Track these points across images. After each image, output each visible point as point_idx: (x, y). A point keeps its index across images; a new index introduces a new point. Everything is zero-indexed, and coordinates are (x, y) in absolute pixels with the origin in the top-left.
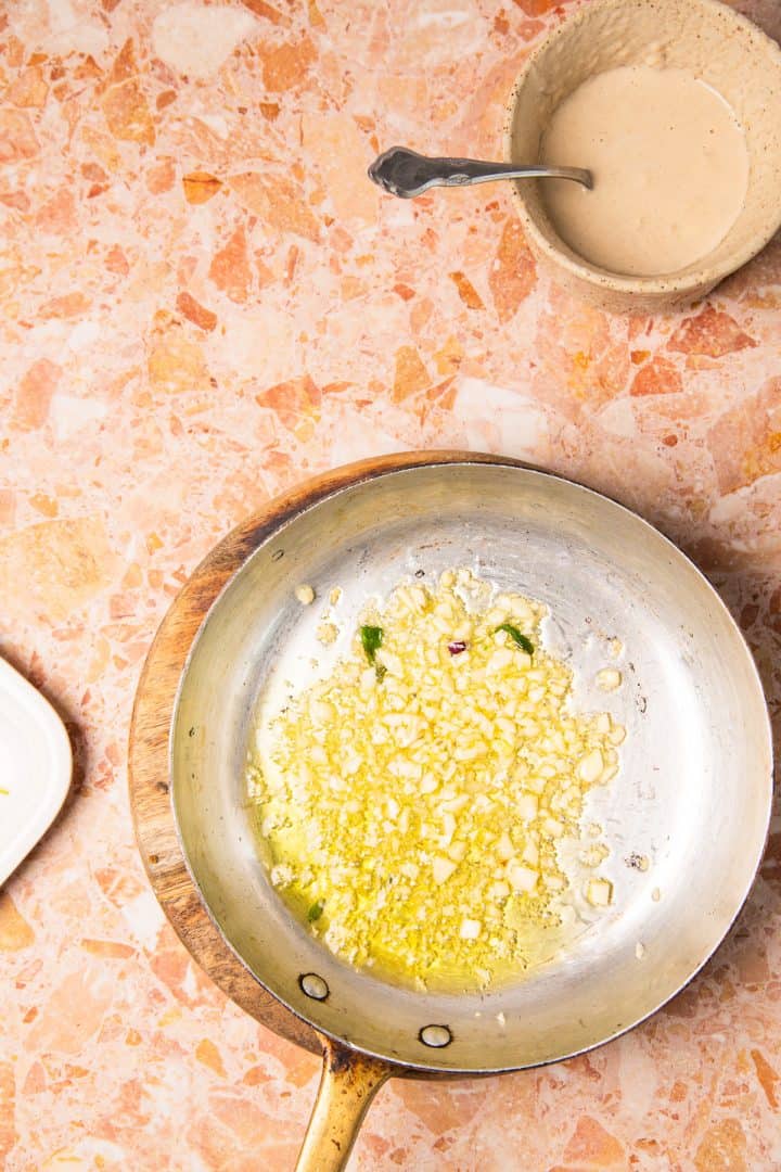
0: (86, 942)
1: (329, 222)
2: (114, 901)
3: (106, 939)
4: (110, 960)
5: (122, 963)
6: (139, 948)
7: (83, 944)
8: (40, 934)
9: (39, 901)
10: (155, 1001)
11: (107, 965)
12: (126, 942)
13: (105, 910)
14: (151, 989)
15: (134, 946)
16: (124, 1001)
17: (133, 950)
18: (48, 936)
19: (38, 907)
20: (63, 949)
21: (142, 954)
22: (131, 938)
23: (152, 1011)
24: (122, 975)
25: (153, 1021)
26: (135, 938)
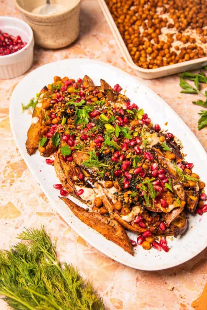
0: (38, 213)
1: (88, 52)
2: (46, 201)
3: (44, 212)
4: (46, 218)
5: (50, 218)
6: (55, 213)
7: (37, 214)
8: (22, 212)
9: (22, 203)
10: (62, 228)
11: (45, 219)
12: (51, 212)
13: (43, 204)
14: (60, 224)
15: (54, 212)
16: (51, 229)
17: (53, 214)
18: (25, 213)
19: (22, 205)
20: (30, 216)
21: (56, 215)
22: (52, 210)
23: (61, 230)
24: (50, 221)
25: (62, 233)
26: (54, 210)
